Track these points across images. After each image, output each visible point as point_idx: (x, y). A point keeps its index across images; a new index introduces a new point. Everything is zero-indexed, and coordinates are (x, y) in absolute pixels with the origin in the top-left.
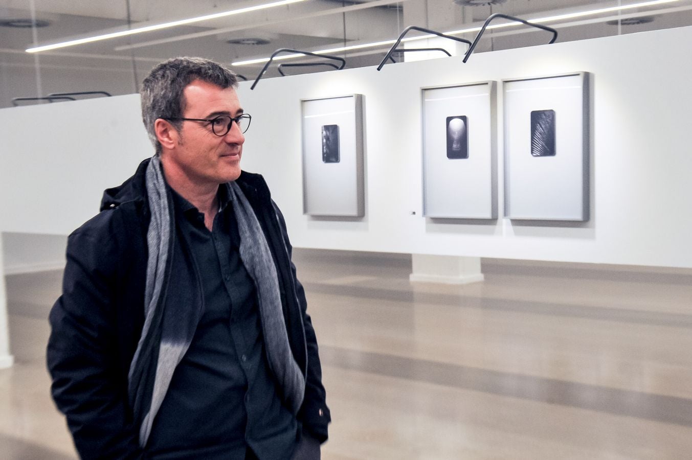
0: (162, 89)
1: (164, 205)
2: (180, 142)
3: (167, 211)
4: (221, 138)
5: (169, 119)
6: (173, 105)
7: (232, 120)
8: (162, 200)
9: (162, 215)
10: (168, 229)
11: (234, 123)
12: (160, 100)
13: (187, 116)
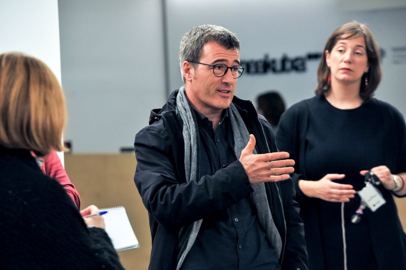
0: (191, 43)
1: (190, 116)
2: (195, 77)
3: (192, 119)
4: (220, 78)
5: (191, 62)
6: (195, 53)
7: (228, 68)
8: (188, 113)
9: (190, 122)
10: (194, 130)
11: (229, 70)
12: (189, 49)
13: (201, 62)
